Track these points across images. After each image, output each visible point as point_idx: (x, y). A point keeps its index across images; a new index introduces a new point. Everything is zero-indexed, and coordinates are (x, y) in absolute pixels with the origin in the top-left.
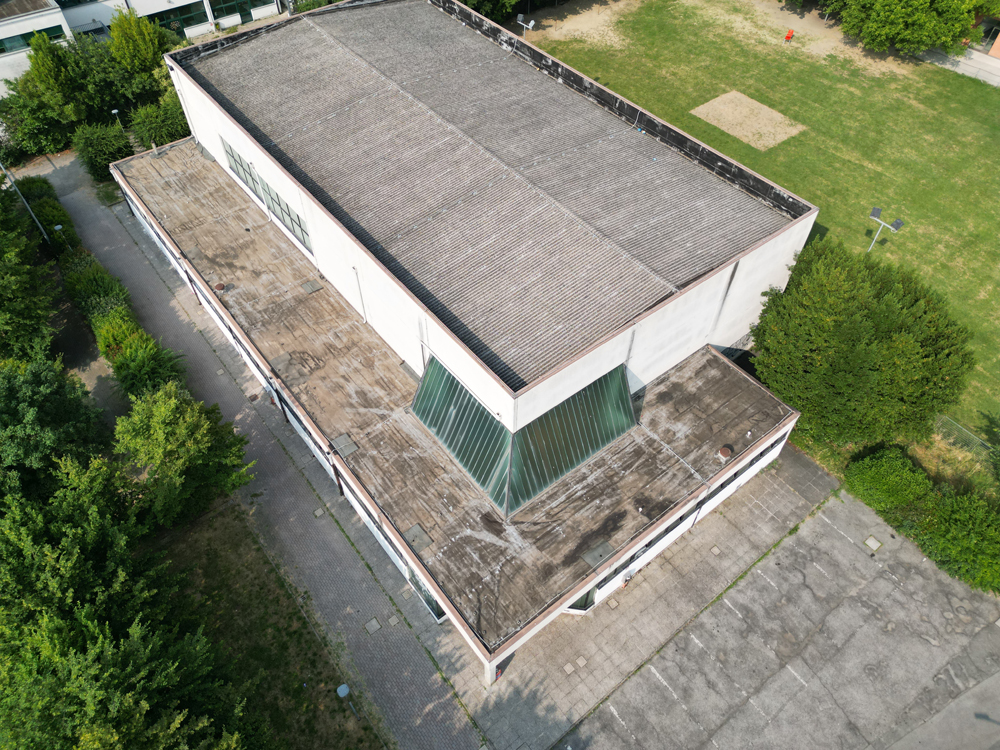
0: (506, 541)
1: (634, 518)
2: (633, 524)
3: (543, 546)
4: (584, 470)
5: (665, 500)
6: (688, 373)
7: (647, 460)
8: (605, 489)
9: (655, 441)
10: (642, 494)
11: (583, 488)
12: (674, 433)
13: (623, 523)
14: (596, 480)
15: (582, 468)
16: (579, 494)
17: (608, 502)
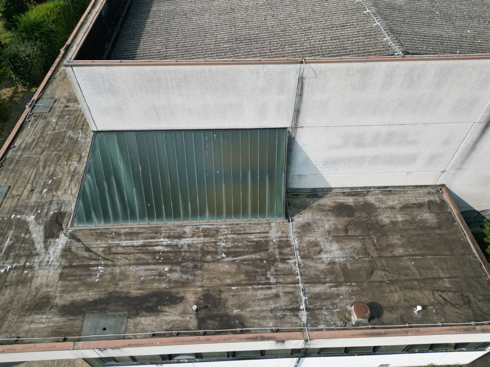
0: (46, 248)
1: (184, 313)
2: (175, 318)
3: (68, 276)
4: (188, 230)
5: (238, 317)
6: (394, 201)
7: (261, 260)
8: (187, 260)
9: (290, 246)
10: (220, 291)
11: (167, 246)
12: (320, 252)
13: (167, 309)
14: (189, 245)
15: (188, 226)
16: (157, 248)
17: (175, 276)
